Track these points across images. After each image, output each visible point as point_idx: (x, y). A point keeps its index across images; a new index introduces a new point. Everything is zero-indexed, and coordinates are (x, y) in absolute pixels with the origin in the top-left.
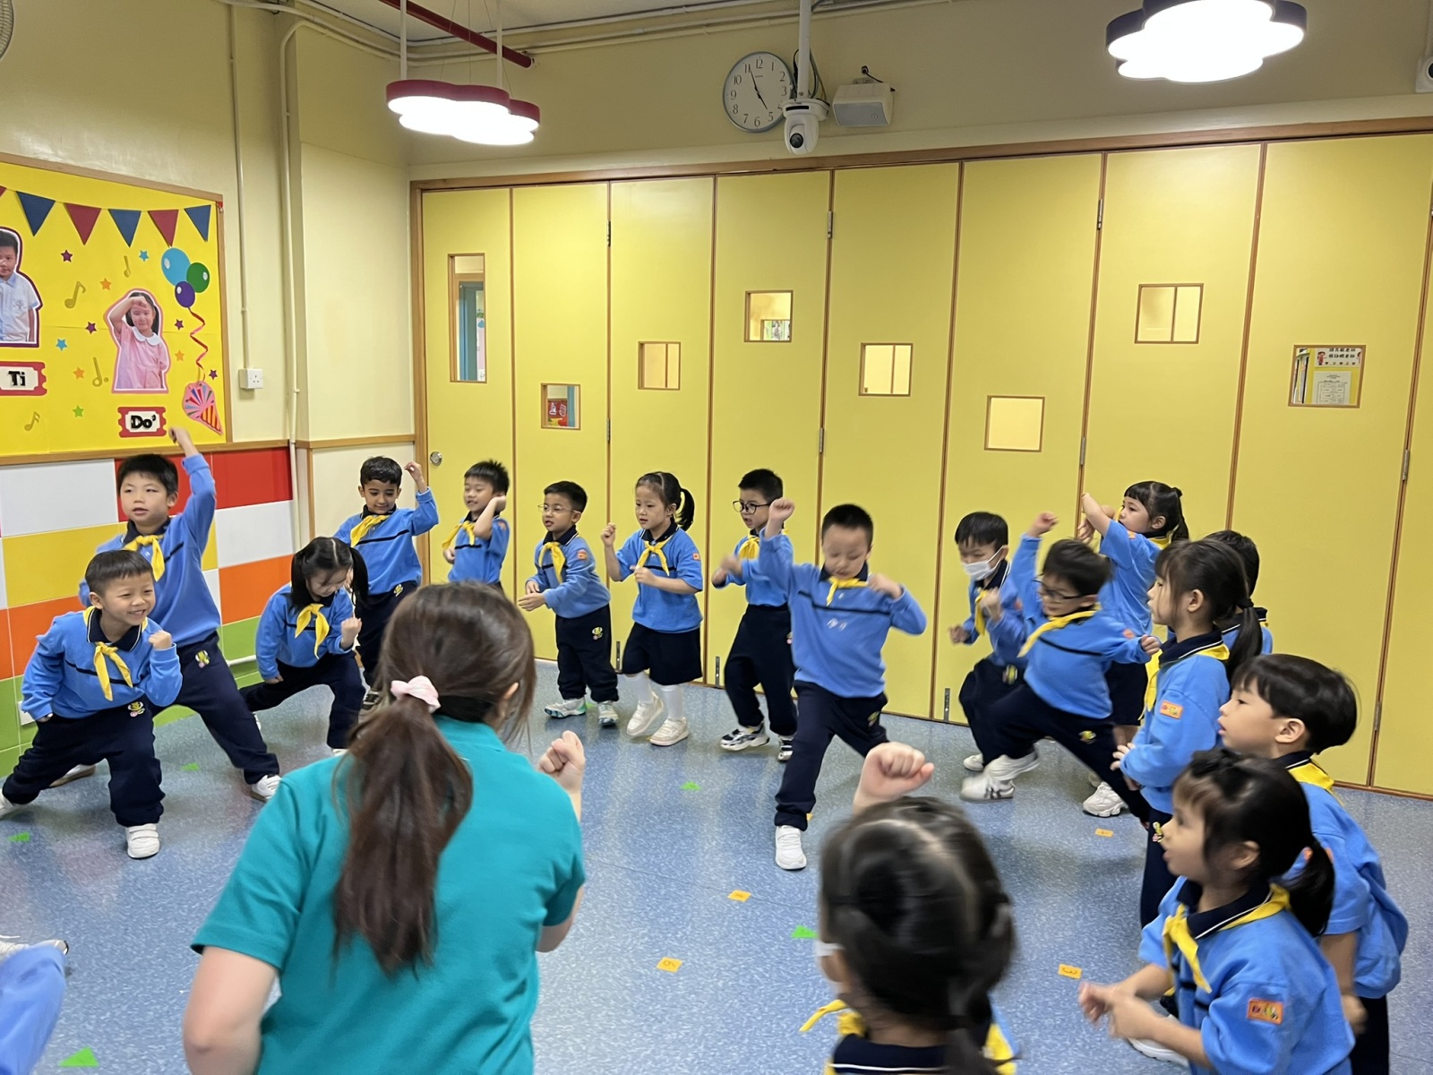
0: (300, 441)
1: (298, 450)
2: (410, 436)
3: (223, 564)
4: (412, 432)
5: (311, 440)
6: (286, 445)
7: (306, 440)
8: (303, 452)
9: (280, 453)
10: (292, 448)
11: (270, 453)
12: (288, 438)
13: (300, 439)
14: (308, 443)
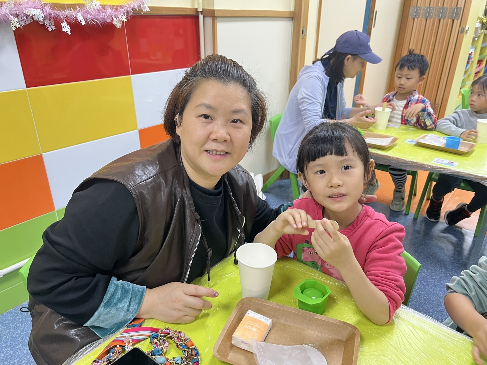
0: (206, 9)
1: (206, 19)
2: (290, 12)
3: (141, 126)
4: (292, 9)
5: (216, 8)
6: (194, 13)
7: (211, 8)
8: (209, 20)
9: (189, 20)
10: (201, 17)
11: (182, 20)
12: (196, 7)
13: (206, 8)
14: (213, 11)
